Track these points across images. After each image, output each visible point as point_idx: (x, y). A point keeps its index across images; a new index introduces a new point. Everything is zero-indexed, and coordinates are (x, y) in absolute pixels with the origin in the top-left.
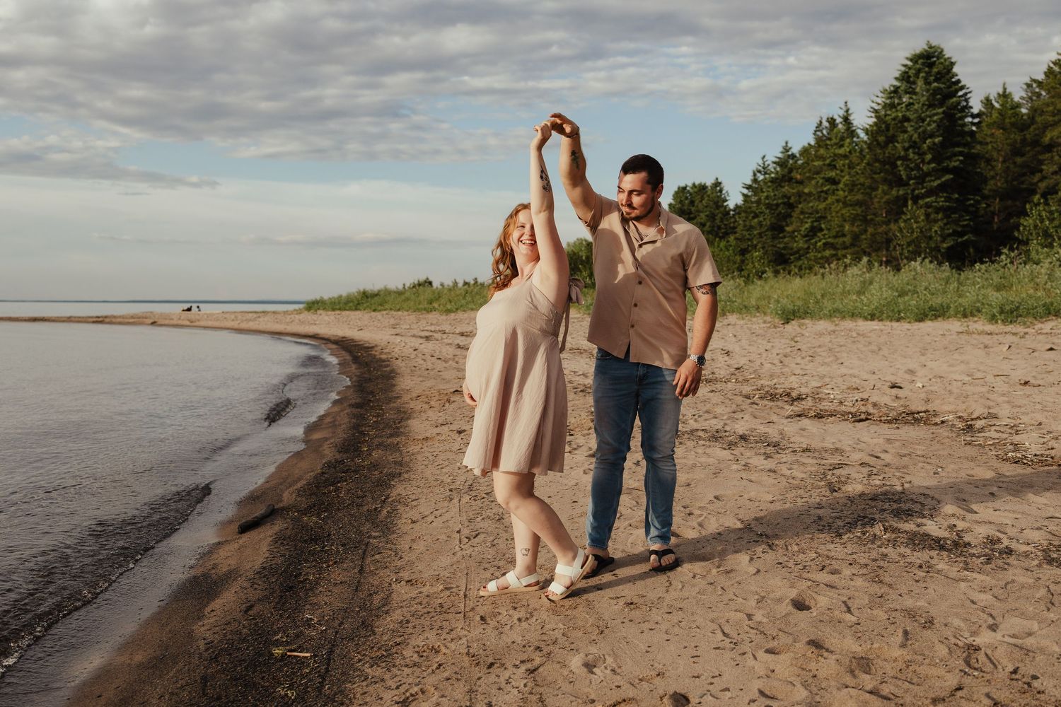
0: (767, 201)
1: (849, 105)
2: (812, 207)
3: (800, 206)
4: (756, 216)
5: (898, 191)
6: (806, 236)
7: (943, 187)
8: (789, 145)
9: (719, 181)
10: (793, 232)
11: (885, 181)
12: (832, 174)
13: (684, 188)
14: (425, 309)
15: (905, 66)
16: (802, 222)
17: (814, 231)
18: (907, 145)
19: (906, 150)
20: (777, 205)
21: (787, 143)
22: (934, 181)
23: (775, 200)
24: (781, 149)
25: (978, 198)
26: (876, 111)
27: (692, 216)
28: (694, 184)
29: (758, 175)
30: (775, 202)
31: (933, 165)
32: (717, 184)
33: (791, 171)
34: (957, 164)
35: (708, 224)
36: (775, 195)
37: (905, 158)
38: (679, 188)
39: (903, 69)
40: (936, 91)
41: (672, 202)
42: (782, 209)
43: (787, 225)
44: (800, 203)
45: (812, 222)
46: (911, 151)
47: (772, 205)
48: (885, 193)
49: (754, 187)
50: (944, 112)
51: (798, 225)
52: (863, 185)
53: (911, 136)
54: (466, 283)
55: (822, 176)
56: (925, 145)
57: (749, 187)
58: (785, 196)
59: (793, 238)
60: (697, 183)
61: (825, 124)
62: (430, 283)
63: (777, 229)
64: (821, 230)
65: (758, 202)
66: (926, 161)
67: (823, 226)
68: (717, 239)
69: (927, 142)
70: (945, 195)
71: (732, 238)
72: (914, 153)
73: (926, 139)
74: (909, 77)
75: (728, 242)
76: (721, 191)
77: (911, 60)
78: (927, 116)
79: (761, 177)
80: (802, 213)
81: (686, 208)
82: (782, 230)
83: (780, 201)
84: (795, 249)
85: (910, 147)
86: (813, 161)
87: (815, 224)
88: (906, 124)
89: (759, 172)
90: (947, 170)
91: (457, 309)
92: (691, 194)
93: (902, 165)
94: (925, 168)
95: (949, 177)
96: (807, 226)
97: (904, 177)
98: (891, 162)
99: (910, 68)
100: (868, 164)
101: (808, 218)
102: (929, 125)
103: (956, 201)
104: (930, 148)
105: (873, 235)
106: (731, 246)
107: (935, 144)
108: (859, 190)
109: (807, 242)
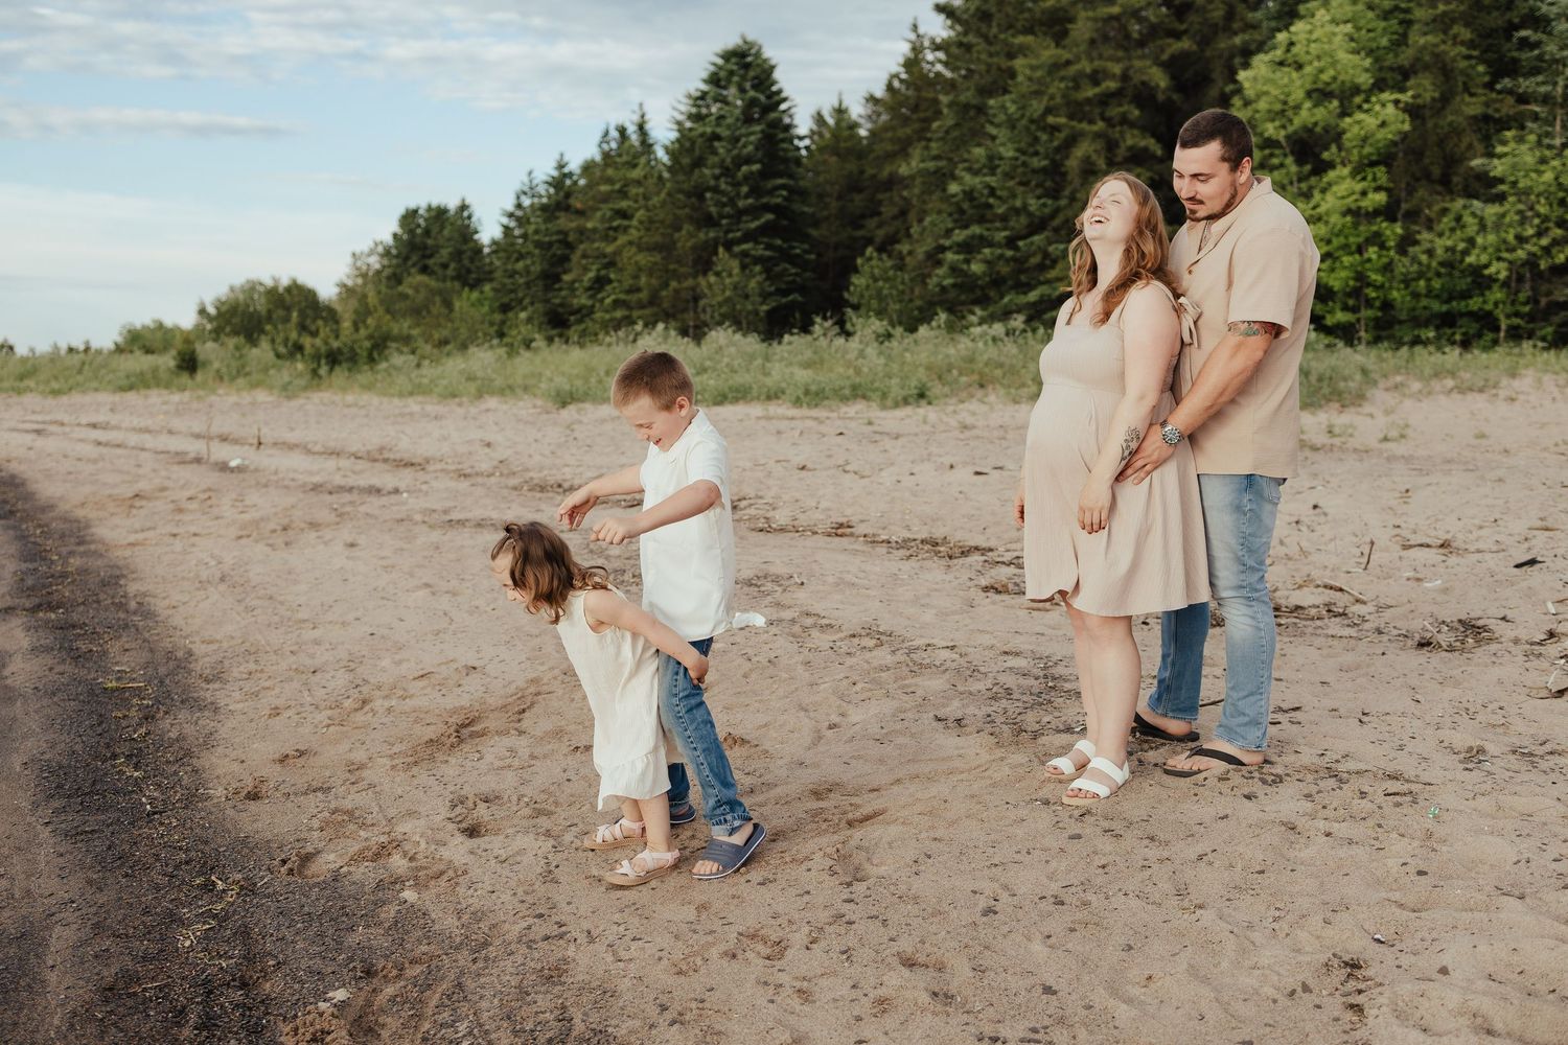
0: (536, 237)
1: (646, 108)
2: (598, 248)
3: (582, 247)
4: (521, 257)
5: (707, 233)
6: (589, 289)
7: (765, 230)
8: (565, 159)
9: (467, 203)
10: (574, 282)
11: (690, 219)
12: (624, 204)
13: (415, 212)
14: (13, 389)
15: (715, 64)
16: (586, 269)
17: (600, 283)
18: (717, 171)
19: (717, 178)
20: (550, 244)
21: (562, 155)
22: (752, 221)
23: (546, 235)
24: (554, 164)
25: (806, 246)
26: (679, 123)
27: (428, 252)
28: (429, 206)
29: (523, 198)
30: (547, 239)
31: (750, 201)
32: (464, 207)
33: (568, 195)
34: (779, 200)
35: (453, 265)
36: (547, 229)
37: (716, 190)
38: (407, 210)
39: (712, 68)
40: (753, 102)
41: (399, 230)
42: (558, 251)
43: (565, 272)
44: (581, 242)
45: (598, 270)
46: (723, 180)
47: (543, 243)
48: (691, 235)
49: (519, 216)
50: (762, 131)
51: (579, 274)
52: (662, 222)
54: (71, 350)
55: (611, 206)
56: (740, 174)
57: (510, 215)
58: (559, 232)
59: (573, 290)
60: (434, 204)
61: (614, 134)
62: (11, 348)
63: (551, 278)
64: (610, 281)
65: (525, 236)
66: (742, 194)
67: (612, 276)
68: (466, 289)
69: (743, 169)
70: (765, 240)
71: (487, 288)
72: (727, 183)
73: (741, 165)
74: (719, 80)
75: (482, 292)
76: (469, 217)
77: (722, 57)
78: (742, 136)
79: (526, 202)
80: (584, 256)
81: (418, 240)
82: (557, 278)
83: (555, 238)
84: (576, 307)
85: (722, 175)
86: (598, 184)
87: (603, 272)
88: (716, 144)
89: (525, 193)
90: (767, 208)
91: (70, 389)
92: (426, 220)
93: (712, 199)
94: (741, 204)
95: (770, 216)
96: (591, 275)
97: (715, 215)
98: (698, 193)
99: (721, 68)
100: (669, 194)
101: (593, 264)
102: (744, 146)
103: (779, 249)
104: (746, 178)
105: (677, 291)
106: (486, 299)
107: (752, 173)
108: (657, 229)
109: (591, 297)
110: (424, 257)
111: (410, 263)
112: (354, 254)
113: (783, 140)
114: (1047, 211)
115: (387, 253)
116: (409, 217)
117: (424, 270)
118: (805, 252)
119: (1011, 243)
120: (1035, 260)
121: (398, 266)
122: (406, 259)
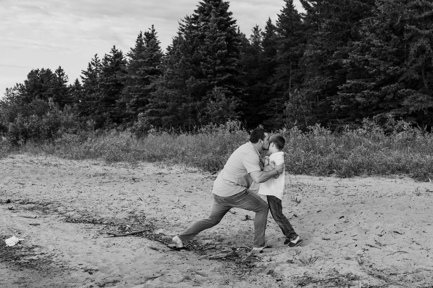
0: (102, 83)
2: (137, 88)
3: (127, 87)
5: (201, 81)
6: (134, 106)
8: (116, 48)
9: (62, 68)
10: (123, 103)
11: (192, 74)
13: (37, 71)
16: (131, 97)
17: (141, 103)
18: (206, 52)
19: (205, 55)
20: (108, 86)
21: (114, 47)
22: (222, 76)
23: (107, 82)
25: (243, 89)
28: (43, 69)
29: (92, 66)
30: (108, 83)
31: (221, 67)
32: (60, 70)
33: (119, 64)
34: (233, 68)
36: (107, 79)
37: (204, 61)
38: (32, 71)
39: (200, 5)
40: (221, 21)
41: (27, 79)
43: (118, 99)
44: (127, 85)
46: (208, 56)
47: (105, 85)
48: (193, 82)
49: (90, 74)
50: (226, 35)
52: (179, 75)
53: (208, 48)
56: (216, 54)
57: (86, 73)
58: (112, 81)
60: (45, 69)
61: (144, 36)
63: (109, 101)
66: (217, 63)
67: (149, 100)
69: (218, 52)
70: (227, 85)
72: (210, 58)
73: (218, 50)
74: (204, 11)
75: (73, 107)
78: (217, 36)
79: (94, 68)
80: (129, 91)
81: (37, 84)
82: (113, 102)
83: (111, 83)
85: (208, 54)
90: (228, 71)
92: (41, 76)
93: (203, 65)
94: (217, 68)
95: (228, 75)
96: (134, 100)
97: (204, 73)
98: (196, 62)
99: (205, 5)
100: (183, 62)
101: (134, 95)
102: (218, 41)
103: (232, 90)
104: (220, 56)
105: (186, 108)
106: (75, 110)
107: (222, 54)
108: (177, 78)
109: (134, 110)
110: (40, 91)
111: (34, 94)
112: (7, 89)
113: (234, 40)
114: (398, 72)
115: (22, 89)
116: (32, 74)
117: (41, 97)
118: (243, 92)
119: (377, 88)
120: (390, 97)
121: (28, 95)
122: (32, 92)
